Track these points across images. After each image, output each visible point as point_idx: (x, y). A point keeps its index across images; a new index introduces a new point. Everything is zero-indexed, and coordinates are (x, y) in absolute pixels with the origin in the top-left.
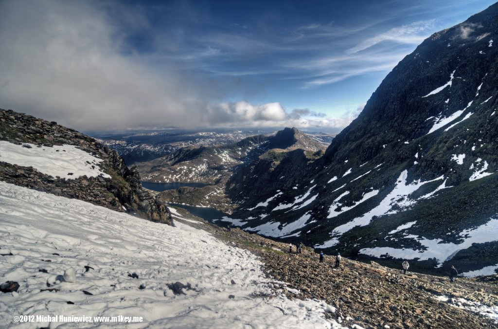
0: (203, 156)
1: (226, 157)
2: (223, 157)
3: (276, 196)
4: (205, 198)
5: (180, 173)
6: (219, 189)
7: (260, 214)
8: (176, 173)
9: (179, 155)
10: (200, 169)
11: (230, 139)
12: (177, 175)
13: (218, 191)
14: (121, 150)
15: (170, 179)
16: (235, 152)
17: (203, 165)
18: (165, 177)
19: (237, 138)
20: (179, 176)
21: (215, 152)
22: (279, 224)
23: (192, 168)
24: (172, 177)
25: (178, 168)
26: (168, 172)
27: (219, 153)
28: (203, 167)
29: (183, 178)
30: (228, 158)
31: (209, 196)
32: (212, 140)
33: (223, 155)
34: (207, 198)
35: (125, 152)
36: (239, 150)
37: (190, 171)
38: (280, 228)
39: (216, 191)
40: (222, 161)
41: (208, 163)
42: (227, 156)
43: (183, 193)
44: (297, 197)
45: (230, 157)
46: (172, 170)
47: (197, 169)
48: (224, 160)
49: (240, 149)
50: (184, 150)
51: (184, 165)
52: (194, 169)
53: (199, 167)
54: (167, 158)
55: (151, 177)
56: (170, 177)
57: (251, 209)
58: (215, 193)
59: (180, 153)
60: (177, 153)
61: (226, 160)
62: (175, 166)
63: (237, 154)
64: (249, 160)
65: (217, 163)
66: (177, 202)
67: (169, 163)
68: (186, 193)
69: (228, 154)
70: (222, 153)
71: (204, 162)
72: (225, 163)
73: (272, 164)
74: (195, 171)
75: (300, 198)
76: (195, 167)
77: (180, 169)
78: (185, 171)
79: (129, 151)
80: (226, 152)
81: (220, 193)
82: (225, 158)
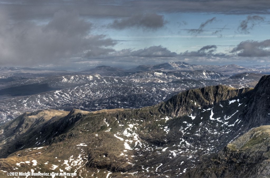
0: (76, 136)
1: (132, 138)
2: (125, 138)
9: (17, 130)
10: (68, 168)
16: (153, 127)
17: (76, 158)
19: (154, 89)
21: (104, 128)
23: (49, 166)
25: (18, 164)
27: (115, 128)
28: (76, 163)
33: (125, 133)
36: (164, 124)
40: (123, 148)
42: (136, 137)
45: (143, 138)
47: (63, 168)
48: (127, 147)
50: (29, 120)
51: (30, 156)
52: (55, 167)
53: (66, 162)
59: (20, 125)
61: (132, 145)
62: (10, 158)
64: (190, 148)
65: (110, 153)
69: (137, 132)
70: (123, 129)
71: (79, 151)
76: (56, 163)
80: (131, 126)
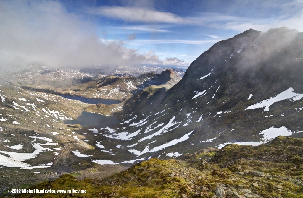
0: (117, 83)
2: (129, 84)
3: (134, 118)
4: (111, 111)
5: (103, 93)
6: (119, 106)
7: (123, 127)
8: (100, 92)
9: (103, 81)
10: (114, 91)
11: (137, 72)
12: (101, 94)
13: (119, 108)
14: (70, 75)
15: (96, 96)
16: (136, 82)
17: (116, 89)
18: (93, 95)
19: (142, 71)
20: (102, 94)
21: (124, 81)
22: (128, 133)
23: (110, 90)
24: (98, 95)
25: (102, 90)
26: (95, 92)
27: (127, 82)
28: (116, 90)
29: (104, 96)
30: (132, 86)
31: (114, 110)
32: (126, 71)
33: (129, 83)
34: (113, 111)
35: (72, 76)
37: (109, 92)
38: (127, 135)
39: (118, 108)
40: (128, 87)
41: (120, 88)
42: (132, 84)
43: (99, 107)
44: (141, 120)
45: (133, 84)
46: (98, 91)
47: (113, 91)
48: (129, 87)
49: (139, 80)
50: (107, 78)
51: (105, 88)
52: (111, 91)
53: (114, 90)
54: (97, 82)
55: (86, 94)
56: (97, 95)
57: (121, 124)
58: (117, 109)
60: (103, 80)
61: (130, 86)
62: (100, 88)
63: (137, 83)
65: (125, 88)
66: (96, 112)
67: (97, 85)
68: (101, 108)
69: (132, 83)
71: (117, 87)
72: (130, 88)
73: (149, 95)
74: (111, 92)
75: (142, 121)
76: (111, 90)
77: (103, 90)
78: (105, 91)
79: (74, 76)
80: (131, 81)
81: (120, 109)
82: (130, 85)
